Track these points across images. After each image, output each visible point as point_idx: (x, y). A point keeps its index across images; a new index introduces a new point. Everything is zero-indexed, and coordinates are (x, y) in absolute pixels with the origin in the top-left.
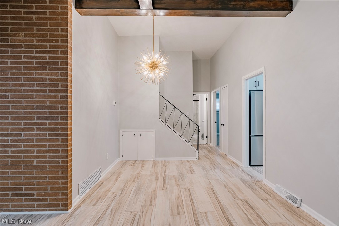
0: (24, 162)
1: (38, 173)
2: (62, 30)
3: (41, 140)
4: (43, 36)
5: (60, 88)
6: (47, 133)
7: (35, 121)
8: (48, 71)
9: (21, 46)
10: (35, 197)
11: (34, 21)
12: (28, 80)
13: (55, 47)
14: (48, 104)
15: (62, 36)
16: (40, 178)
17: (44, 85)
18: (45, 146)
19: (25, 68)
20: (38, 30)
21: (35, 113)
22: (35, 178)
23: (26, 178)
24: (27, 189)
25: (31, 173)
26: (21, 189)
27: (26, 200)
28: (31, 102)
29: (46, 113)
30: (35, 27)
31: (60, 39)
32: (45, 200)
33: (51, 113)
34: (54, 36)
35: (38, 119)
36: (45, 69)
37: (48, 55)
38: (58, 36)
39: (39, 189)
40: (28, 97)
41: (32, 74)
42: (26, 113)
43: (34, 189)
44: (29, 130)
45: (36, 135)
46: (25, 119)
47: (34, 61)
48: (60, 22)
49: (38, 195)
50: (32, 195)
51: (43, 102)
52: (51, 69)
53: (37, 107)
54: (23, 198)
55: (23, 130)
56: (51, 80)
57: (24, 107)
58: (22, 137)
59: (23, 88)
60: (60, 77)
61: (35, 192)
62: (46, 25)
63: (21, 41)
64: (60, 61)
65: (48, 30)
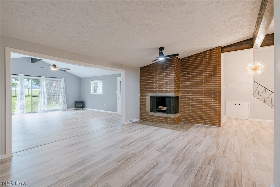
0: (204, 108)
1: (209, 112)
2: (218, 63)
3: (210, 101)
4: (211, 66)
5: (217, 83)
6: (212, 99)
7: (208, 95)
8: (213, 78)
9: (203, 70)
10: (208, 120)
11: (208, 61)
12: (205, 81)
13: (216, 69)
14: (213, 89)
15: (219, 65)
16: (210, 114)
17: (211, 83)
18: (212, 103)
19: (204, 77)
20: (209, 64)
21: (208, 92)
22: (208, 114)
23: (205, 114)
24: (205, 117)
25: (206, 112)
26: (203, 117)
27: (204, 121)
28: (206, 88)
29: (212, 92)
30: (208, 63)
31: (217, 66)
32: (212, 122)
33: (214, 92)
34: (215, 65)
35: (209, 94)
36: (212, 77)
37: (213, 72)
38: (216, 65)
39: (209, 118)
40: (205, 87)
41: (207, 79)
42: (205, 92)
43: (207, 118)
44: (206, 98)
45: (208, 100)
46: (204, 94)
47: (208, 74)
48: (217, 60)
49: (209, 120)
50: (207, 120)
51: (211, 88)
52: (214, 77)
53: (209, 90)
54: (204, 120)
55: (204, 98)
56: (214, 81)
57: (204, 90)
58: (203, 100)
59: (203, 84)
60: (217, 79)
61: (208, 119)
62: (212, 62)
63: (203, 68)
64: (217, 74)
65: (213, 63)
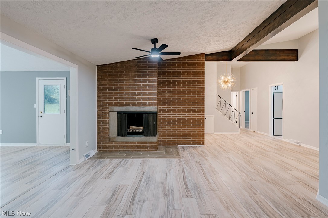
0: (187, 125)
1: (193, 130)
2: (202, 72)
3: (194, 116)
4: (195, 74)
5: (201, 95)
6: (196, 113)
7: (191, 109)
8: (197, 89)
9: (186, 79)
10: (191, 139)
11: (191, 68)
12: (189, 92)
13: (200, 79)
14: (197, 102)
15: (202, 74)
16: (194, 132)
17: (195, 94)
18: (195, 119)
19: (188, 87)
20: (193, 72)
21: (192, 105)
22: (191, 132)
23: (188, 132)
24: (188, 136)
25: (190, 129)
26: (186, 136)
27: (188, 140)
28: (190, 101)
29: (196, 105)
30: (191, 71)
31: (201, 75)
32: (196, 141)
33: (198, 105)
34: (199, 74)
35: (193, 108)
36: (196, 87)
37: (196, 82)
38: (200, 74)
39: (193, 136)
40: (189, 99)
41: (190, 90)
42: (188, 105)
43: (191, 136)
44: (189, 112)
45: (192, 114)
46: (187, 108)
47: (191, 84)
48: (201, 68)
49: (193, 138)
50: (190, 138)
51: (195, 101)
52: (198, 88)
53: (192, 103)
54: (187, 140)
55: (187, 112)
56: (198, 92)
57: (187, 103)
58: (186, 115)
59: (187, 95)
60: (201, 91)
61: (191, 137)
62: (196, 70)
63: (186, 76)
64: (201, 84)
65: (197, 72)
